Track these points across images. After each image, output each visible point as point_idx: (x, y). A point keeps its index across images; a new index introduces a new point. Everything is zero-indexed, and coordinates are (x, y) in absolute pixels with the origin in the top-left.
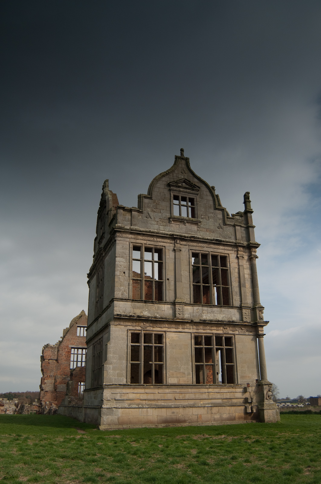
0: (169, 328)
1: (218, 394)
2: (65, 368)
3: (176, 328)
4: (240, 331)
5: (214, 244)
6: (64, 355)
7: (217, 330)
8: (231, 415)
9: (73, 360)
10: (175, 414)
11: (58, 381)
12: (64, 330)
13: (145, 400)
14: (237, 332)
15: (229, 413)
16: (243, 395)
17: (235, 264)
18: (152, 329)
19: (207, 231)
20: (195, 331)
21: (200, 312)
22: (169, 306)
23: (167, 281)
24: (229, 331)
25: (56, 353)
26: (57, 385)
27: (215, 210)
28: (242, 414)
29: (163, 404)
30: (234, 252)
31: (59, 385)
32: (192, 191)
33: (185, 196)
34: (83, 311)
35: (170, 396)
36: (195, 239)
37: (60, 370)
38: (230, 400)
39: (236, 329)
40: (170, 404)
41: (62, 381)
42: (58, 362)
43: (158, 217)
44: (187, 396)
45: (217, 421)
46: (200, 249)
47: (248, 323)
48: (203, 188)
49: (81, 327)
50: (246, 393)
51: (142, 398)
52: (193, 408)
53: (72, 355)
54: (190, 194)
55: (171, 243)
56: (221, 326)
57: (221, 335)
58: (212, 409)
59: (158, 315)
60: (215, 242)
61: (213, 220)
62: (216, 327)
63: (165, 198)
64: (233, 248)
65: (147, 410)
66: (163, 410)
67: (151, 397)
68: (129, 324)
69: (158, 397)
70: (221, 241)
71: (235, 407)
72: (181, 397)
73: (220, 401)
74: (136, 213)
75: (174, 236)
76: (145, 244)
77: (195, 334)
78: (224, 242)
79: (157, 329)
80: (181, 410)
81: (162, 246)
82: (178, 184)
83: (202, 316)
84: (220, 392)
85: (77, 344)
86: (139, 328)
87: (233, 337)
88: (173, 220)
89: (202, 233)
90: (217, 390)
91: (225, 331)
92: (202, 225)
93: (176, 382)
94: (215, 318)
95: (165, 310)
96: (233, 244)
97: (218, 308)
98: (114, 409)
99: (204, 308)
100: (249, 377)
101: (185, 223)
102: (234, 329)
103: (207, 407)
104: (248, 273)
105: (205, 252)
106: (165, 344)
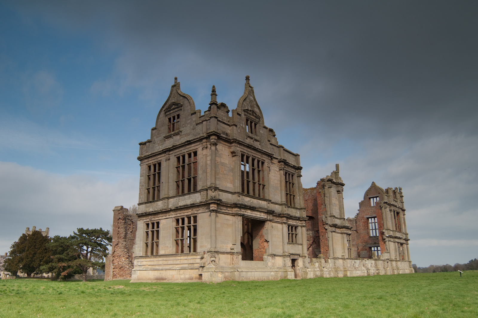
0: (162, 217)
1: (186, 260)
2: (364, 237)
3: (166, 216)
4: (201, 210)
5: (188, 144)
6: (362, 226)
7: (187, 212)
8: (191, 276)
9: (372, 229)
10: (161, 274)
11: (360, 249)
12: (359, 203)
13: (150, 265)
14: (200, 211)
15: (190, 274)
16: (201, 261)
17: (201, 155)
18: (154, 219)
19: (185, 136)
20: (175, 216)
21: (178, 201)
22: (162, 201)
23: (162, 184)
24: (195, 211)
25: (355, 225)
26: (359, 252)
27: (191, 115)
28: (198, 276)
29: (157, 268)
30: (201, 145)
31: (361, 252)
32: (178, 109)
33: (174, 115)
34: (373, 182)
35: (161, 263)
36: (176, 147)
37: (361, 239)
38: (193, 264)
39: (200, 208)
40: (160, 268)
41: (363, 248)
42: (357, 232)
43: (159, 140)
44: (170, 262)
45: (182, 280)
46: (180, 153)
47: (204, 203)
48: (186, 101)
49: (373, 198)
50: (203, 259)
51: (149, 264)
52: (171, 271)
53: (370, 225)
54: (176, 112)
55: (165, 156)
56: (190, 209)
57: (190, 216)
58: (180, 271)
59: (156, 210)
60: (187, 143)
61: (190, 125)
62: (186, 210)
63: (163, 124)
64: (201, 142)
65: (149, 272)
66: (156, 271)
67: (152, 263)
68: (144, 218)
69: (155, 263)
70: (190, 141)
71: (193, 270)
72: (165, 263)
73: (187, 265)
74: (148, 143)
75: (164, 151)
76: (152, 163)
77: (175, 218)
78: (192, 140)
79: (155, 219)
80: (164, 271)
81: (161, 160)
82: (171, 108)
83: (178, 204)
84: (186, 259)
85: (371, 213)
86: (148, 220)
87: (197, 215)
88: (166, 138)
89: (182, 139)
90: (185, 258)
91: (193, 212)
92: (182, 133)
93: (164, 252)
94: (186, 203)
95: (160, 205)
96: (198, 139)
97: (188, 195)
98: (136, 271)
99: (180, 198)
100: (205, 246)
101: (172, 137)
102: (197, 209)
103: (177, 269)
104: (210, 159)
105: (183, 154)
106: (159, 228)
